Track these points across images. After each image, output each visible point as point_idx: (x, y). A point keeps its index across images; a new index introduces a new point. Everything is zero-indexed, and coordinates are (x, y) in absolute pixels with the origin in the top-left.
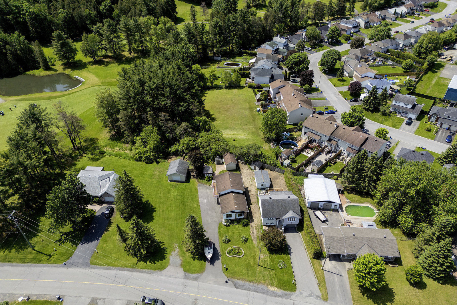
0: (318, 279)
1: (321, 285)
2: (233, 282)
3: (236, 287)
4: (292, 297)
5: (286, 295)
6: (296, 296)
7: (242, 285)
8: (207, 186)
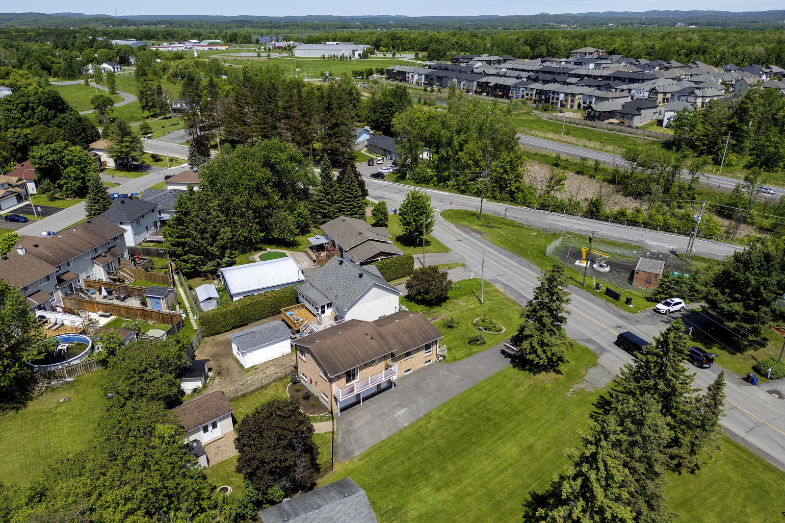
4: (491, 278)
5: (494, 281)
6: (484, 277)
8: (340, 436)
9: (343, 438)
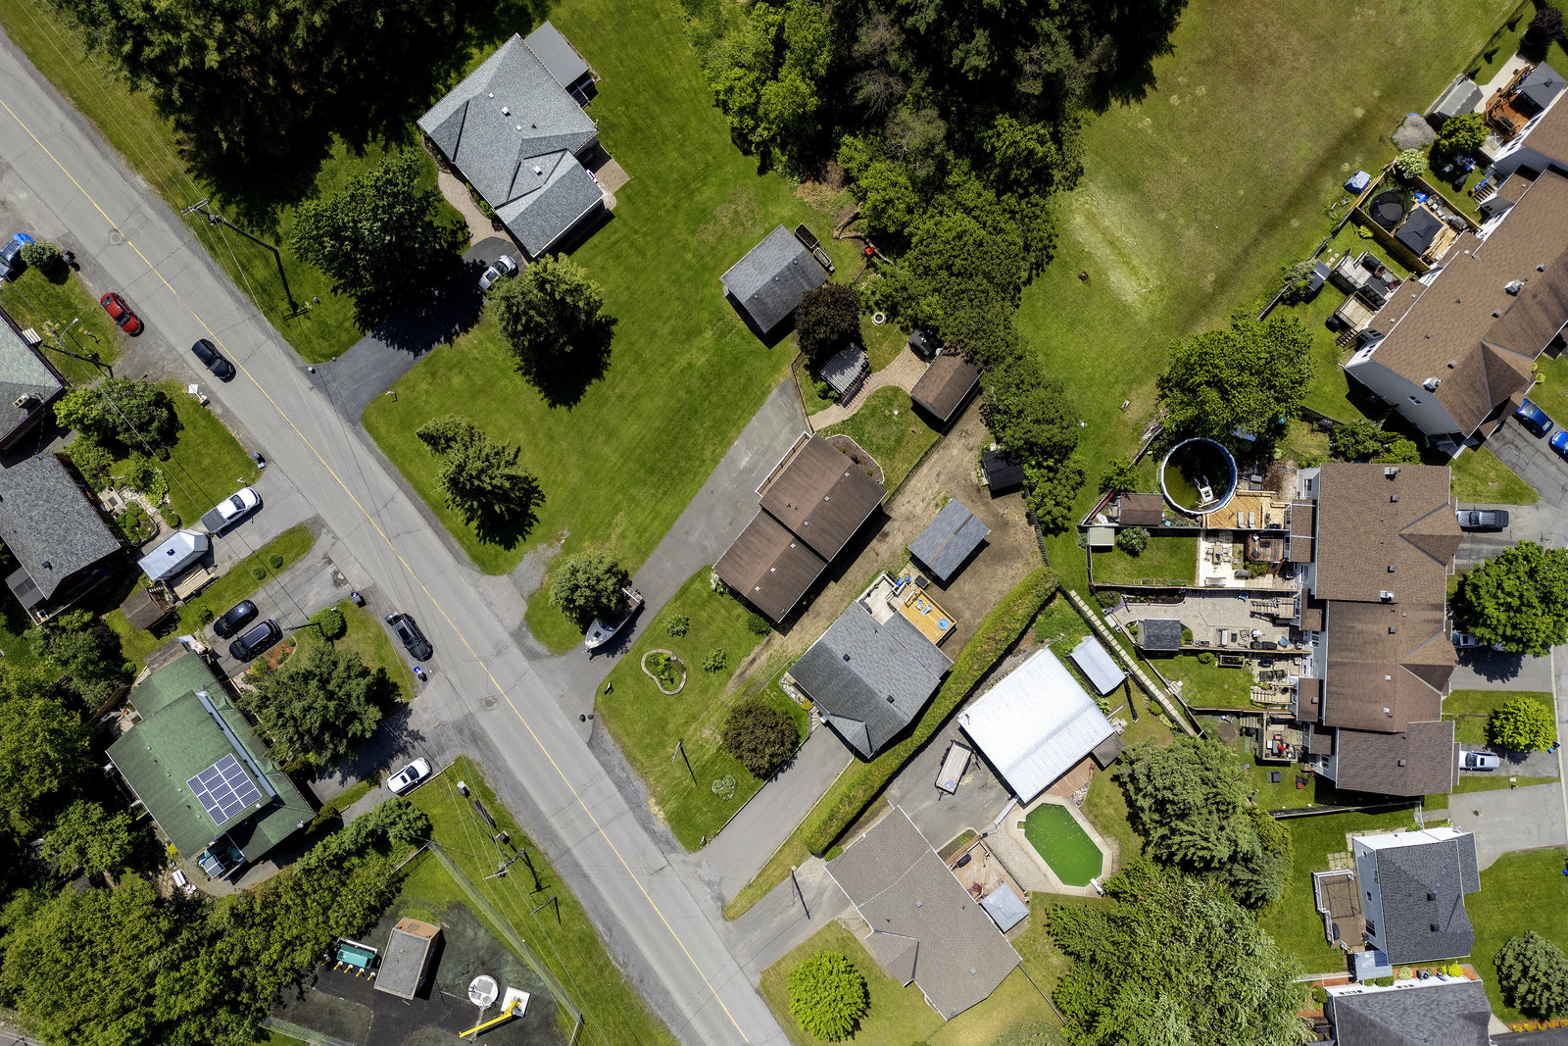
0: (760, 875)
1: (752, 891)
2: (595, 727)
3: (590, 744)
4: (672, 856)
5: (668, 842)
6: (684, 862)
7: (605, 751)
8: (799, 411)
9: (795, 410)
